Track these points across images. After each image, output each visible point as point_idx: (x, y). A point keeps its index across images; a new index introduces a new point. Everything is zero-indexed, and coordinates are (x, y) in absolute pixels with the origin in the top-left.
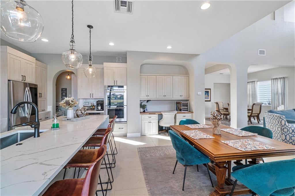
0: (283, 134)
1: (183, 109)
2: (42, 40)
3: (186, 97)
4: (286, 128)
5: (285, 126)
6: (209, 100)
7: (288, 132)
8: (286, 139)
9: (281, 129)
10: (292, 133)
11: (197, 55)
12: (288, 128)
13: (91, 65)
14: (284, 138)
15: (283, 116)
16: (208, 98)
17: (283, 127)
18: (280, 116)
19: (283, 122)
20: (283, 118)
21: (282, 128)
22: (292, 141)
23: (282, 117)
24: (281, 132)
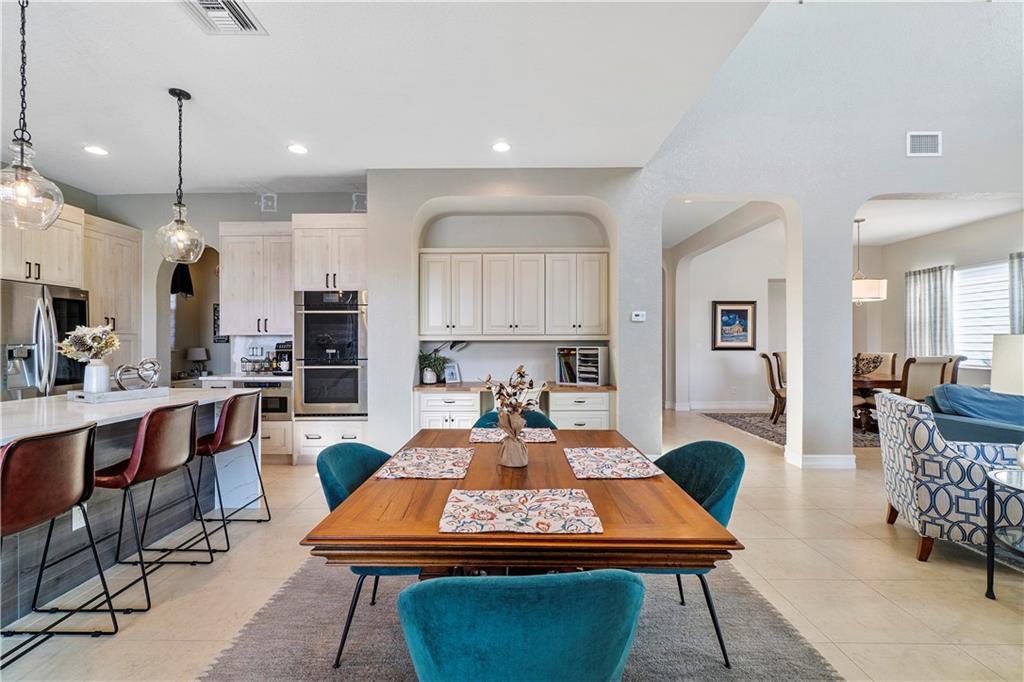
0: (922, 483)
1: (582, 375)
2: (88, 149)
3: (597, 331)
4: (935, 459)
5: (931, 451)
6: (749, 344)
7: (941, 477)
8: (933, 506)
9: (914, 463)
10: (962, 480)
11: (628, 172)
12: (945, 462)
13: (183, 222)
14: (926, 502)
15: (924, 409)
16: (746, 336)
17: (922, 456)
18: (910, 408)
19: (922, 434)
20: (921, 416)
21: (919, 458)
22: (962, 517)
23: (916, 413)
24: (912, 476)
